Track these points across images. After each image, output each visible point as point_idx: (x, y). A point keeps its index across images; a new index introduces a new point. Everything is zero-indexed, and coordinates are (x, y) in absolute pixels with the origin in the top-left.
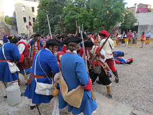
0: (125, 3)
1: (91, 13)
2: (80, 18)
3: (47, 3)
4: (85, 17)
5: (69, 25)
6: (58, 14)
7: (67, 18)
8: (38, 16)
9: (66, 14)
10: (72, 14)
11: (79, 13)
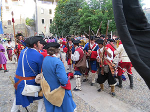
0: (143, 5)
1: (106, 15)
2: (95, 20)
3: (64, 6)
4: (100, 19)
5: (84, 26)
6: (74, 16)
7: (82, 19)
8: (55, 18)
9: (81, 16)
10: (87, 16)
11: (94, 14)
